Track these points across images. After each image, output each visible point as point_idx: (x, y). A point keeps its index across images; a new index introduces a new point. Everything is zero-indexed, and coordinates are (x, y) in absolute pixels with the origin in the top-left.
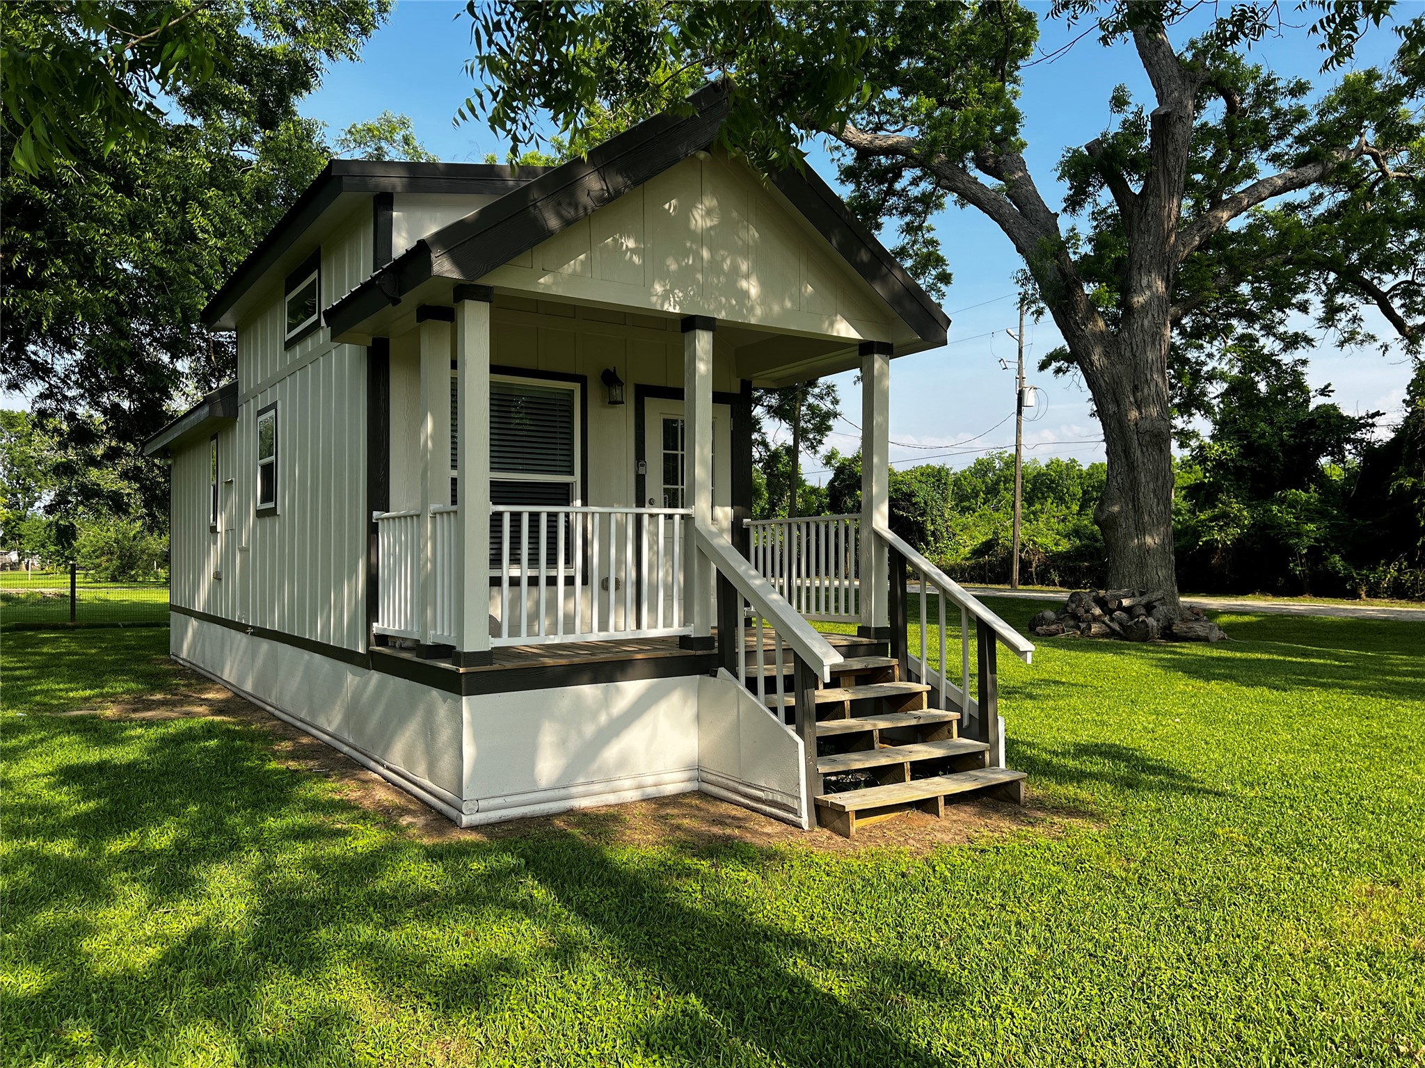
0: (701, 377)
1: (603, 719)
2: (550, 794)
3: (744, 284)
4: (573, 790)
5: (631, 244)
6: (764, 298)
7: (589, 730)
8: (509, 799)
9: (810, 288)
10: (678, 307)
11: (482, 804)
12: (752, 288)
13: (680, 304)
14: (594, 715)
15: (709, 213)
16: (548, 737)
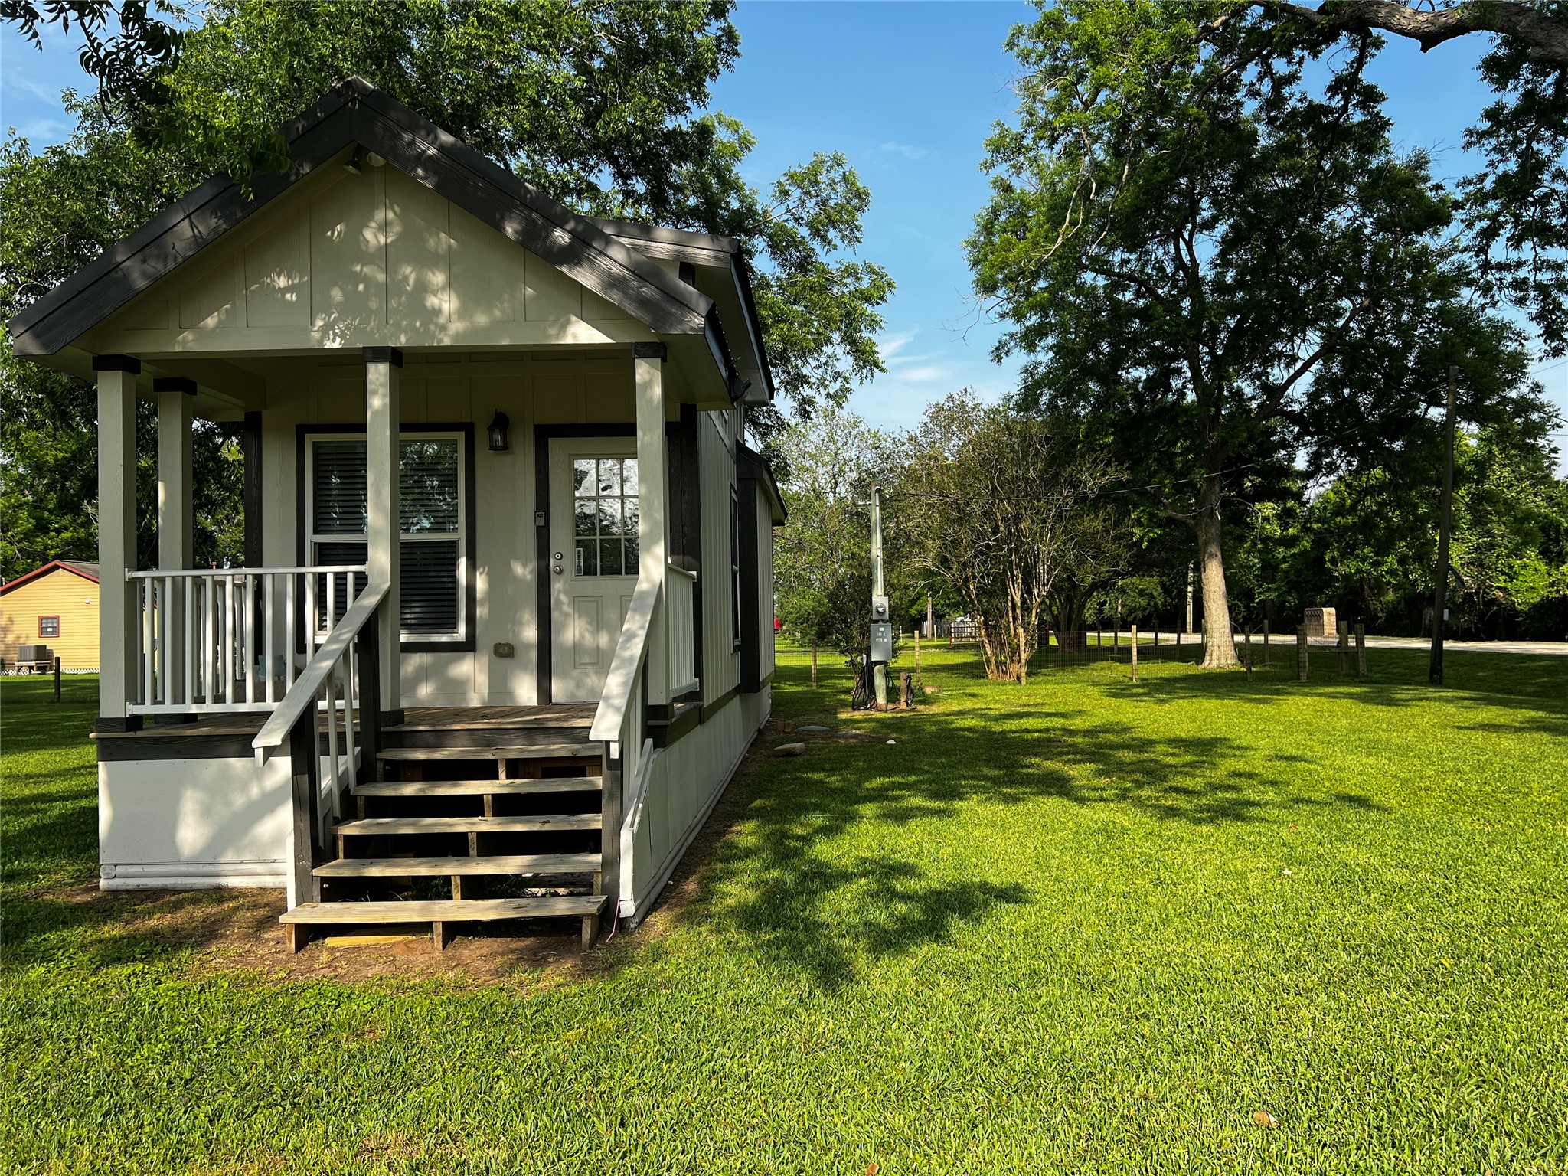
0: (376, 413)
1: (255, 791)
2: (192, 869)
3: (432, 301)
4: (219, 868)
5: (282, 282)
6: (463, 313)
7: (239, 801)
8: (147, 869)
9: (529, 291)
10: (338, 340)
11: (119, 870)
12: (446, 303)
13: (342, 336)
14: (244, 786)
15: (385, 226)
16: (190, 804)
